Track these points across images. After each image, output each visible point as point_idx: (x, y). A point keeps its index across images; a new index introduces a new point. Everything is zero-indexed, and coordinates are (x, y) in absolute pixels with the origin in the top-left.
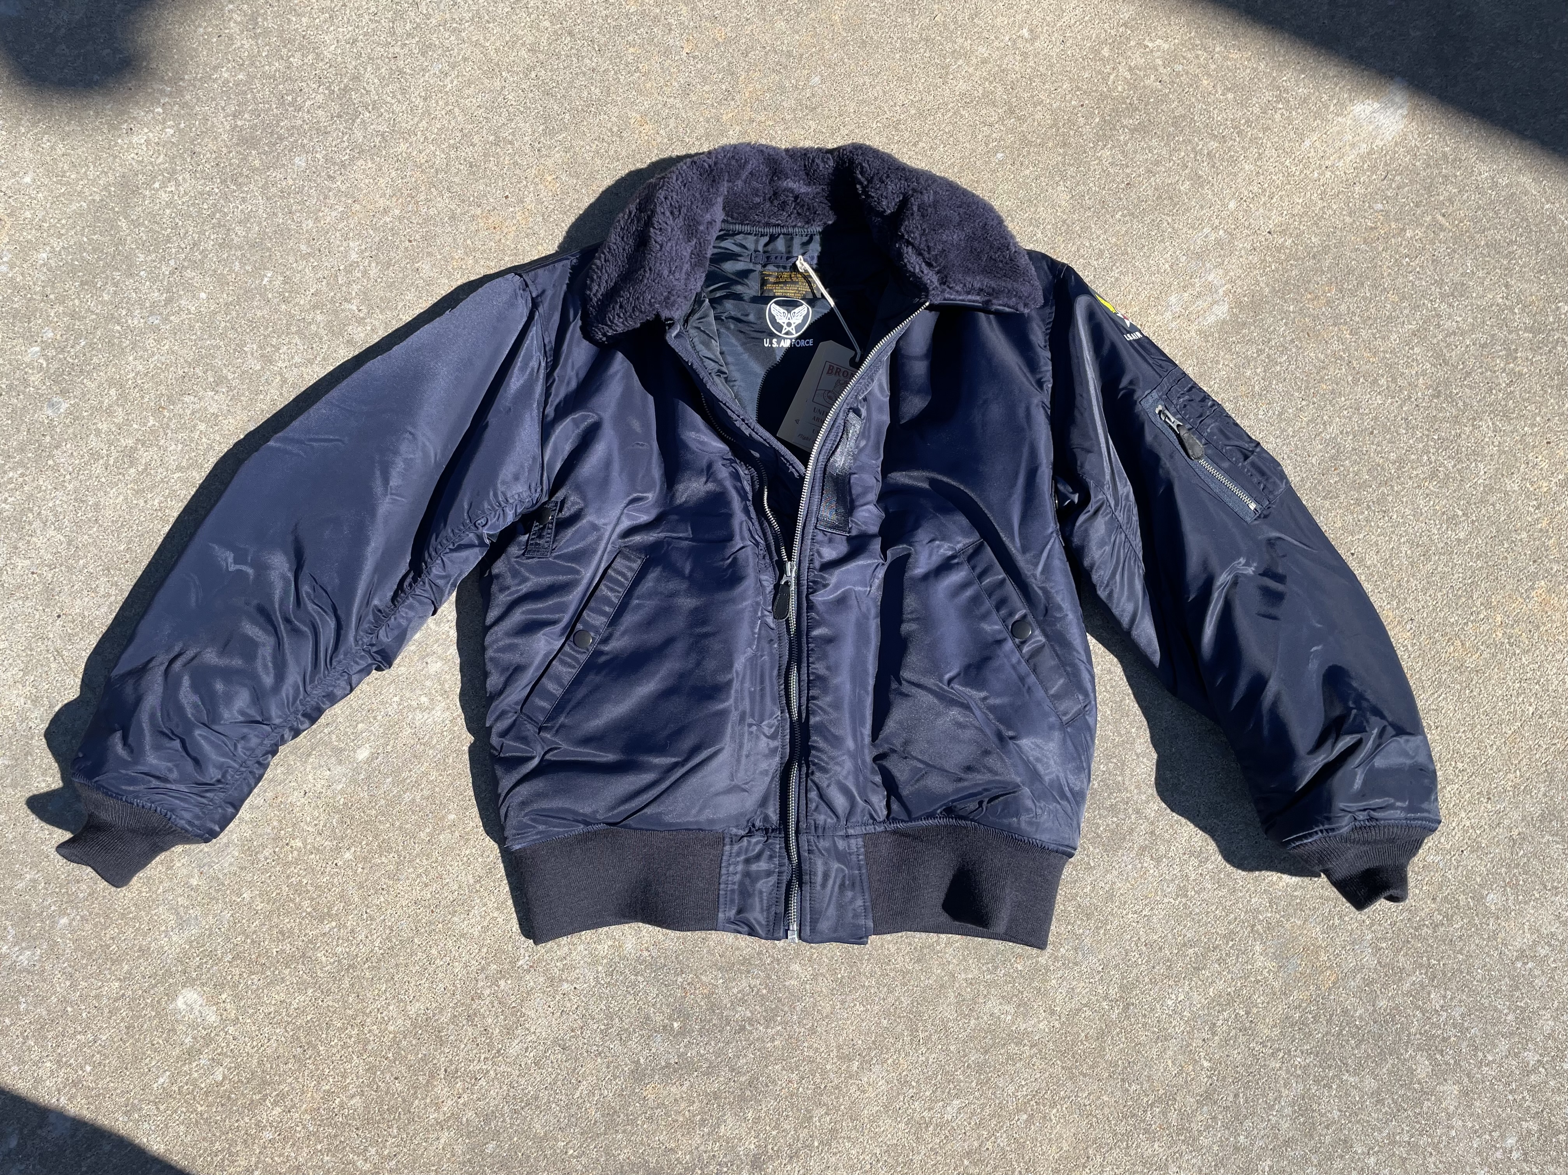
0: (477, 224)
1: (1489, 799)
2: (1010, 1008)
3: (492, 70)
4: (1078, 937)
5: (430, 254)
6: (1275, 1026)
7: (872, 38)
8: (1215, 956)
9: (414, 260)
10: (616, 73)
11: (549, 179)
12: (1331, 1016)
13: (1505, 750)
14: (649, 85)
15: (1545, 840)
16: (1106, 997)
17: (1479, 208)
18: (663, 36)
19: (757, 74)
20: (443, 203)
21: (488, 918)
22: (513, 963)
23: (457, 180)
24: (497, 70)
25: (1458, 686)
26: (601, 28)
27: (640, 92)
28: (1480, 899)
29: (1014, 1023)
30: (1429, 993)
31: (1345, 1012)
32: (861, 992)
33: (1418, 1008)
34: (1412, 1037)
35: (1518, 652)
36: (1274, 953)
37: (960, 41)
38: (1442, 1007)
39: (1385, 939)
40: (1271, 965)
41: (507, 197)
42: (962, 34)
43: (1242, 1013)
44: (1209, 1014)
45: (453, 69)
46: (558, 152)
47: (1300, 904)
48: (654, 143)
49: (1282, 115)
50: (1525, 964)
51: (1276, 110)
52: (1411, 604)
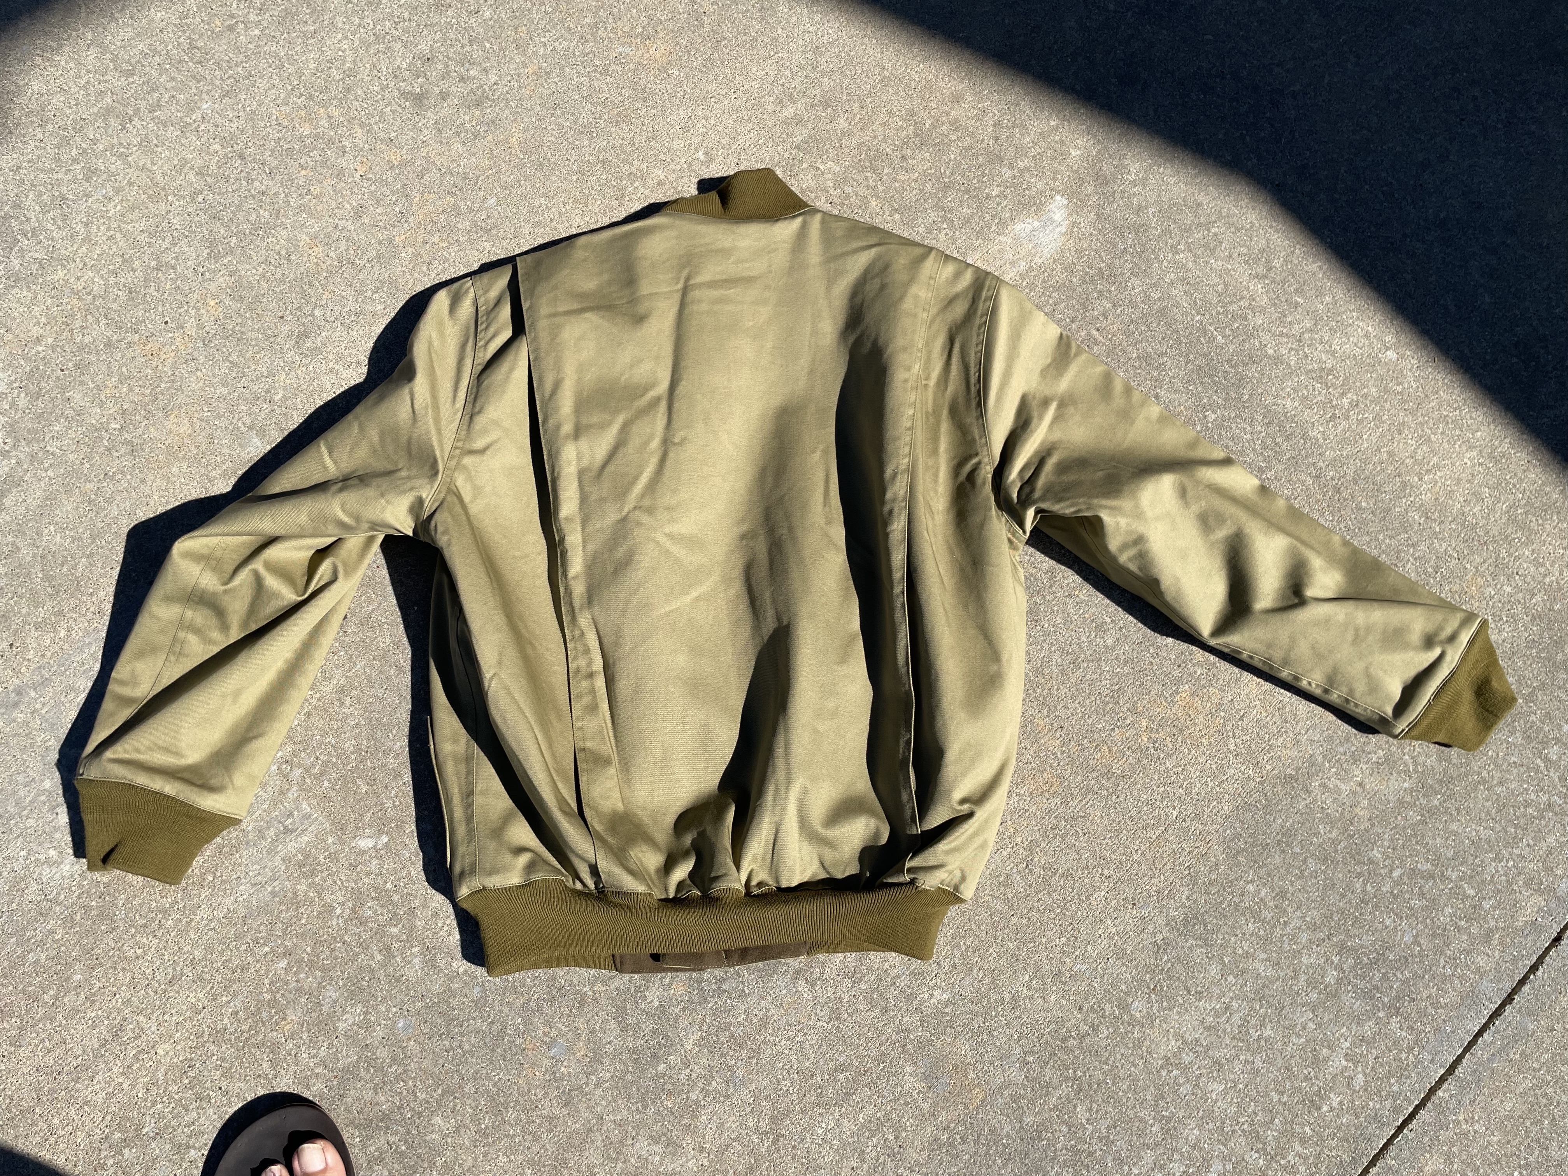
0: (134, 351)
1: (1134, 904)
2: (658, 1149)
3: (158, 193)
4: (730, 1068)
5: (82, 383)
6: (923, 1150)
7: (549, 160)
8: (866, 1079)
9: (64, 390)
10: (286, 196)
11: (212, 303)
12: (979, 1136)
13: (1149, 855)
14: (319, 208)
15: (1189, 944)
16: (756, 1130)
17: (1132, 322)
18: (336, 158)
19: (433, 196)
20: (100, 330)
21: (113, 1084)
22: (138, 1129)
23: (115, 306)
24: (163, 194)
25: (1105, 793)
26: (273, 151)
27: (310, 214)
28: (1125, 1007)
29: (662, 1164)
30: (1075, 1107)
31: (992, 1131)
32: (505, 1142)
33: (1064, 1122)
34: (1058, 1153)
35: (1162, 756)
36: (924, 1074)
37: (636, 163)
38: (1088, 1120)
39: (1032, 1053)
40: (921, 1086)
41: (166, 323)
42: (639, 156)
43: (891, 1137)
44: (859, 1141)
45: (117, 193)
46: (222, 276)
47: (951, 1021)
48: (324, 266)
49: (946, 234)
50: (1170, 1072)
51: (940, 229)
52: (1061, 712)
